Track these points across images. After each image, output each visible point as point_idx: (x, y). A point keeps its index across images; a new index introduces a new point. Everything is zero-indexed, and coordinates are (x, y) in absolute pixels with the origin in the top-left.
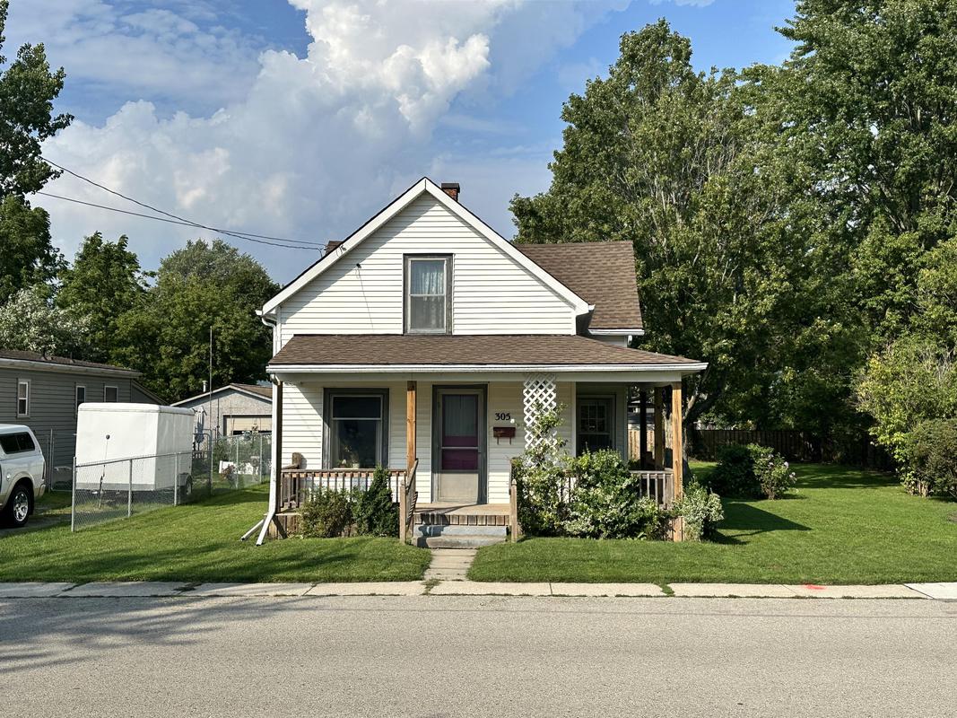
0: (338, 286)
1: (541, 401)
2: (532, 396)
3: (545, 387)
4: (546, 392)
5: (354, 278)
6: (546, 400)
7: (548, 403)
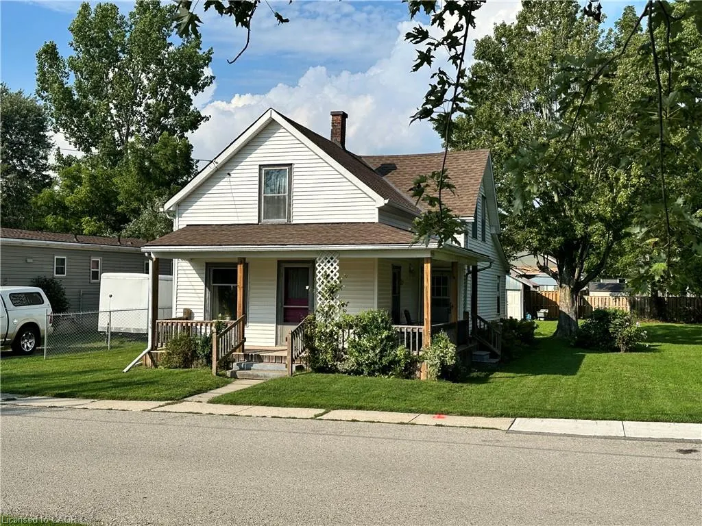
0: (215, 190)
1: (328, 272)
2: (323, 269)
3: (332, 261)
4: (332, 265)
5: (226, 183)
6: (332, 272)
7: (334, 273)
